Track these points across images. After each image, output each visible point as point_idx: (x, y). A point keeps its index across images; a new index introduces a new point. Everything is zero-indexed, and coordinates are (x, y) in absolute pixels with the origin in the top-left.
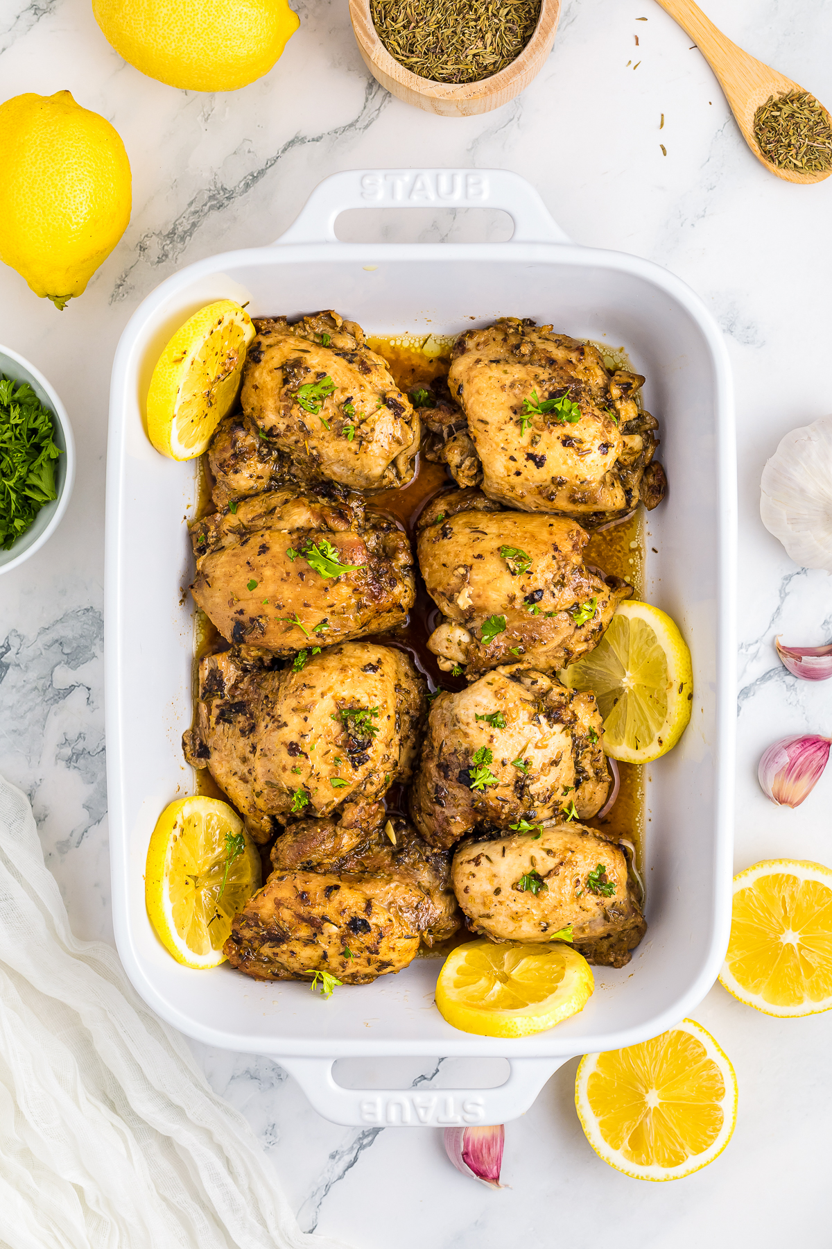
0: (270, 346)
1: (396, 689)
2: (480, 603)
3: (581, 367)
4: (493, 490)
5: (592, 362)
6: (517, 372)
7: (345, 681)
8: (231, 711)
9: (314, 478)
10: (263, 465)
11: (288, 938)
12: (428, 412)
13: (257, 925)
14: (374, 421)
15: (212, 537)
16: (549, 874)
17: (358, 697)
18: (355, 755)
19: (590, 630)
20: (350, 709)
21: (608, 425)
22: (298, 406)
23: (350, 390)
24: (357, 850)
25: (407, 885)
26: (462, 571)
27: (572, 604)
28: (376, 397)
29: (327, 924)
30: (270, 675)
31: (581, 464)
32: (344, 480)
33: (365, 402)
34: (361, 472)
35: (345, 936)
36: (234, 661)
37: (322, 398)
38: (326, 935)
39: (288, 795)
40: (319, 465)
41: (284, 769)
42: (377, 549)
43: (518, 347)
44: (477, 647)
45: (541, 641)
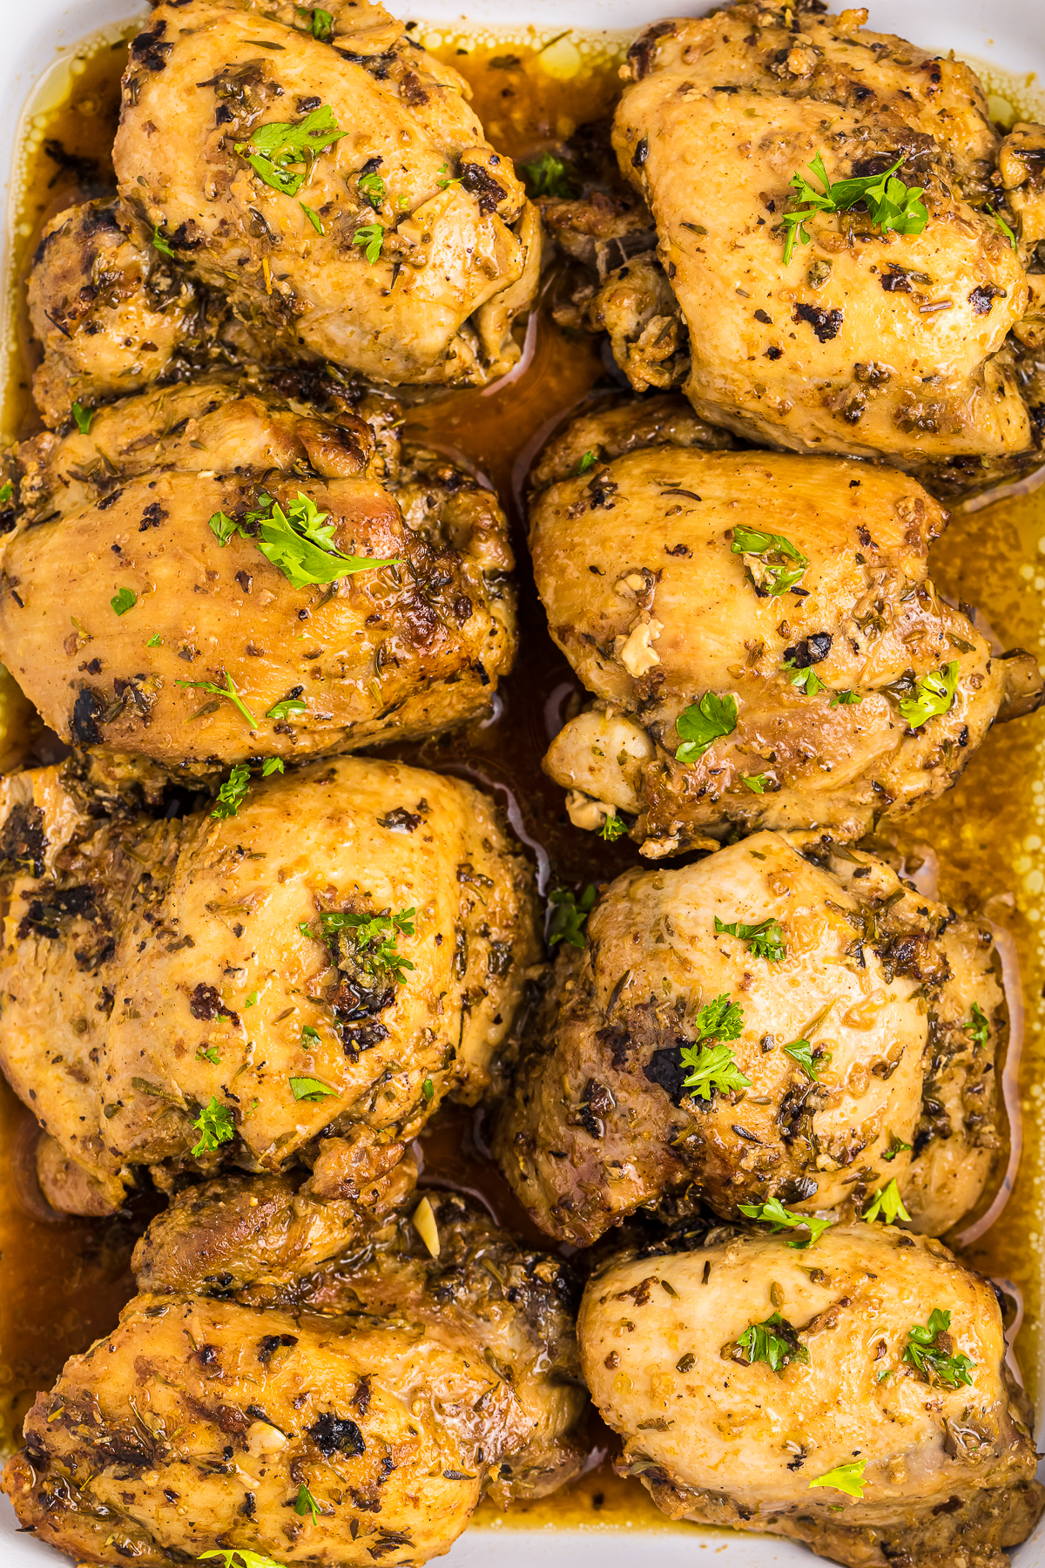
0: (187, 32)
1: (459, 874)
2: (676, 660)
3: (931, 109)
4: (713, 396)
5: (959, 98)
6: (779, 114)
7: (339, 846)
8: (57, 908)
9: (282, 354)
10: (158, 316)
11: (163, 1455)
12: (562, 208)
13: (89, 1421)
14: (431, 218)
15: (32, 488)
16: (810, 1326)
17: (367, 885)
18: (353, 1025)
19: (939, 741)
20: (347, 912)
21: (992, 244)
22: (250, 174)
23: (376, 141)
24: (343, 1261)
25: (459, 1351)
26: (637, 582)
27: (898, 675)
28: (439, 161)
29: (258, 1425)
30: (157, 828)
31: (927, 336)
32: (352, 361)
33: (412, 171)
34: (394, 340)
35: (302, 1458)
36: (73, 788)
37: (308, 157)
38: (255, 1452)
39: (184, 1115)
40: (294, 319)
41: (180, 1049)
42: (427, 532)
43: (781, 57)
44: (666, 768)
45: (820, 761)
